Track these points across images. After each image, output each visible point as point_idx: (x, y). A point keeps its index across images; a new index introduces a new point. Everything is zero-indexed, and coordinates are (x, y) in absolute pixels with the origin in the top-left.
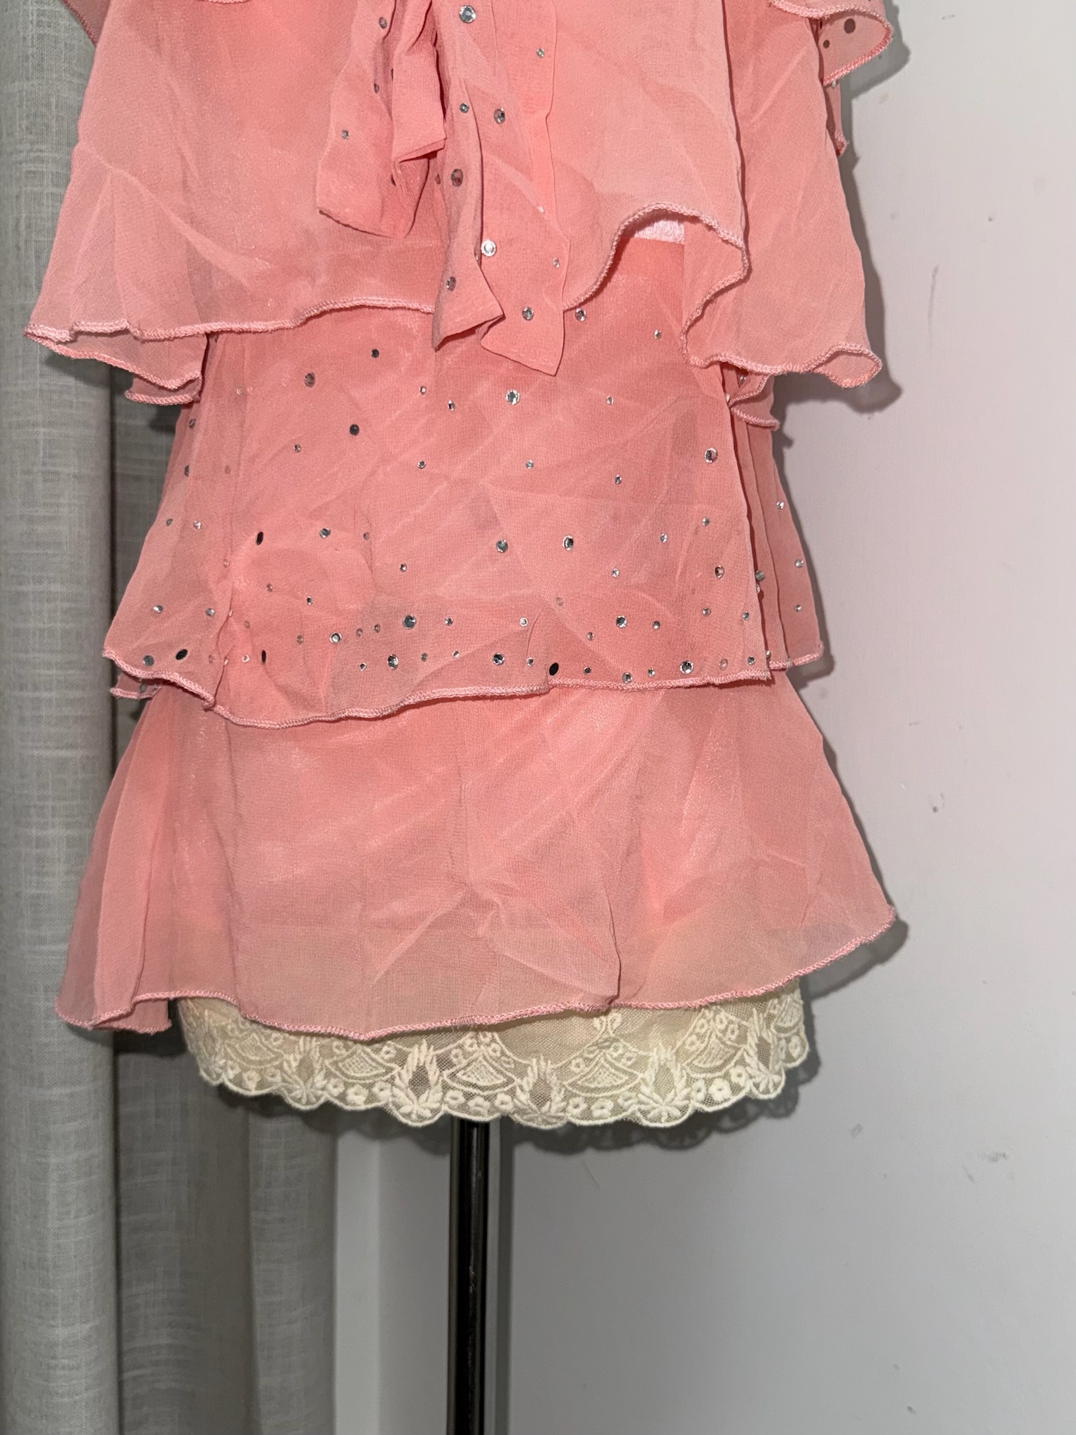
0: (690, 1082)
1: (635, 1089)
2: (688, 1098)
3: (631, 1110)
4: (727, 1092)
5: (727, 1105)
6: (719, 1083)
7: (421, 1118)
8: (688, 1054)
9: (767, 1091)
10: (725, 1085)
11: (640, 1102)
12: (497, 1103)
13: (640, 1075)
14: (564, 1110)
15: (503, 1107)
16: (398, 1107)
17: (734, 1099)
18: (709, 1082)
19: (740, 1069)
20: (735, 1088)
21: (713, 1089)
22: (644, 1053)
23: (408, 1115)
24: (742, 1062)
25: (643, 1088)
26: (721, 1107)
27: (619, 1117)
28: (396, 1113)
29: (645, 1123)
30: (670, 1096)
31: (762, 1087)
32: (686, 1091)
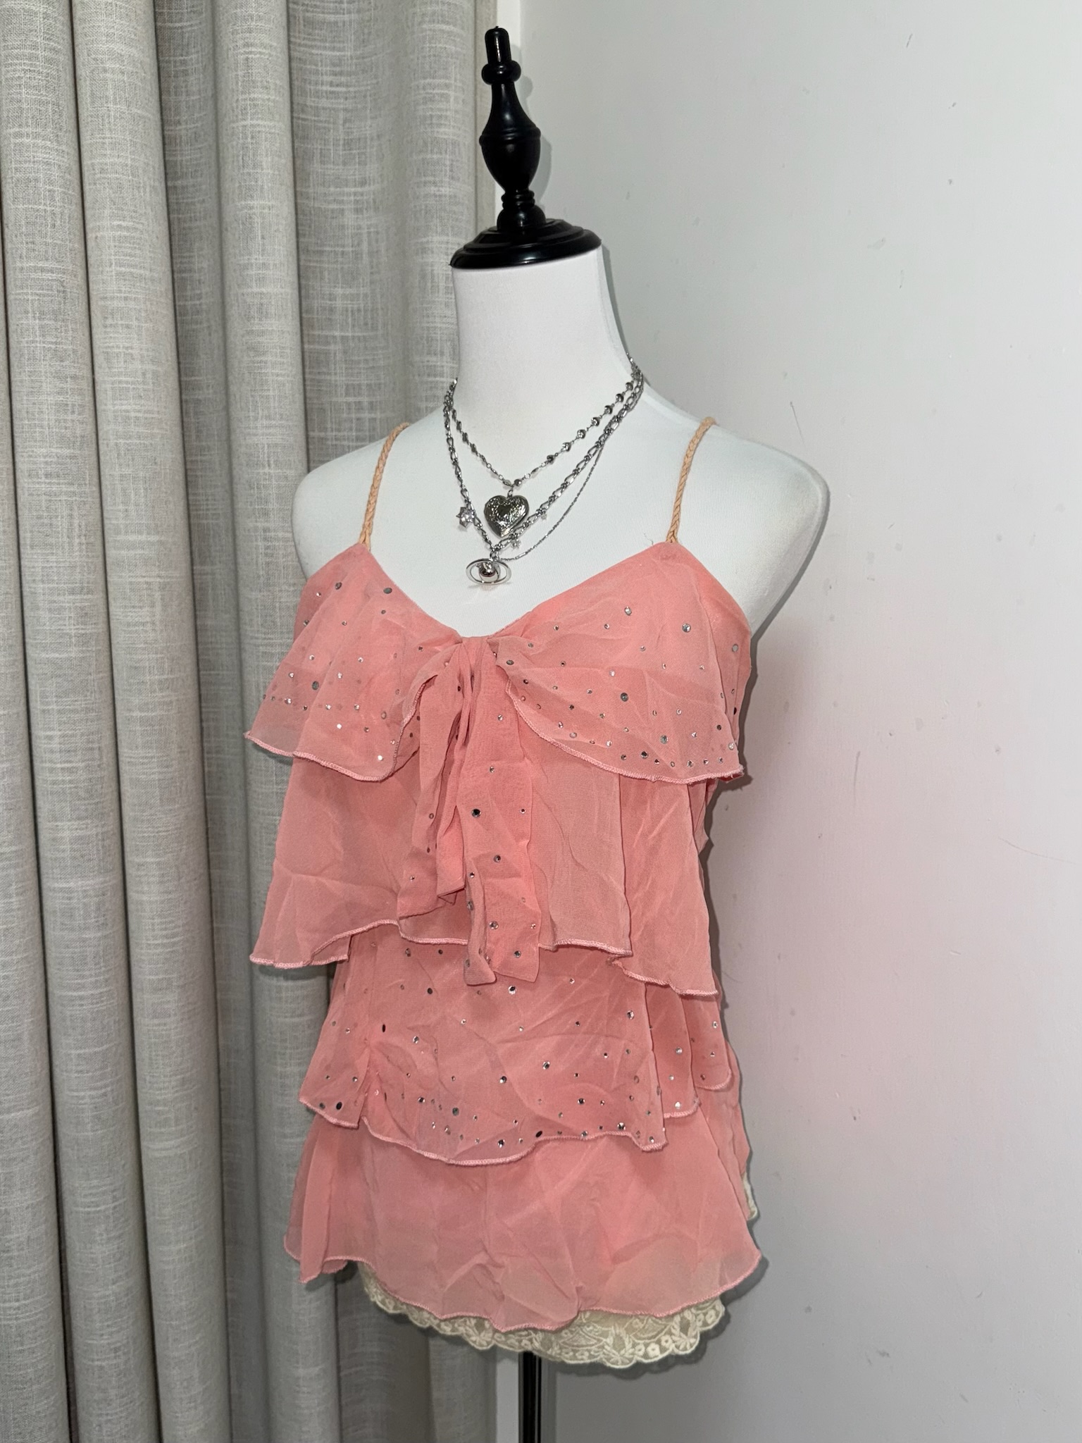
0: (634, 1346)
1: (603, 1347)
2: (633, 1354)
3: (600, 1357)
4: (657, 1351)
5: (656, 1359)
6: (653, 1346)
7: (482, 1345)
8: (634, 1330)
9: (685, 1349)
10: (657, 1347)
11: (604, 1353)
12: (523, 1344)
13: (604, 1340)
14: (560, 1354)
15: (526, 1347)
16: (469, 1336)
17: (661, 1356)
18: (646, 1345)
19: (667, 1337)
20: (663, 1350)
21: (649, 1349)
22: (606, 1329)
23: (475, 1342)
24: (670, 1333)
25: (606, 1347)
26: (653, 1360)
27: (593, 1360)
28: (468, 1339)
29: (608, 1364)
30: (623, 1352)
31: (681, 1347)
32: (631, 1351)
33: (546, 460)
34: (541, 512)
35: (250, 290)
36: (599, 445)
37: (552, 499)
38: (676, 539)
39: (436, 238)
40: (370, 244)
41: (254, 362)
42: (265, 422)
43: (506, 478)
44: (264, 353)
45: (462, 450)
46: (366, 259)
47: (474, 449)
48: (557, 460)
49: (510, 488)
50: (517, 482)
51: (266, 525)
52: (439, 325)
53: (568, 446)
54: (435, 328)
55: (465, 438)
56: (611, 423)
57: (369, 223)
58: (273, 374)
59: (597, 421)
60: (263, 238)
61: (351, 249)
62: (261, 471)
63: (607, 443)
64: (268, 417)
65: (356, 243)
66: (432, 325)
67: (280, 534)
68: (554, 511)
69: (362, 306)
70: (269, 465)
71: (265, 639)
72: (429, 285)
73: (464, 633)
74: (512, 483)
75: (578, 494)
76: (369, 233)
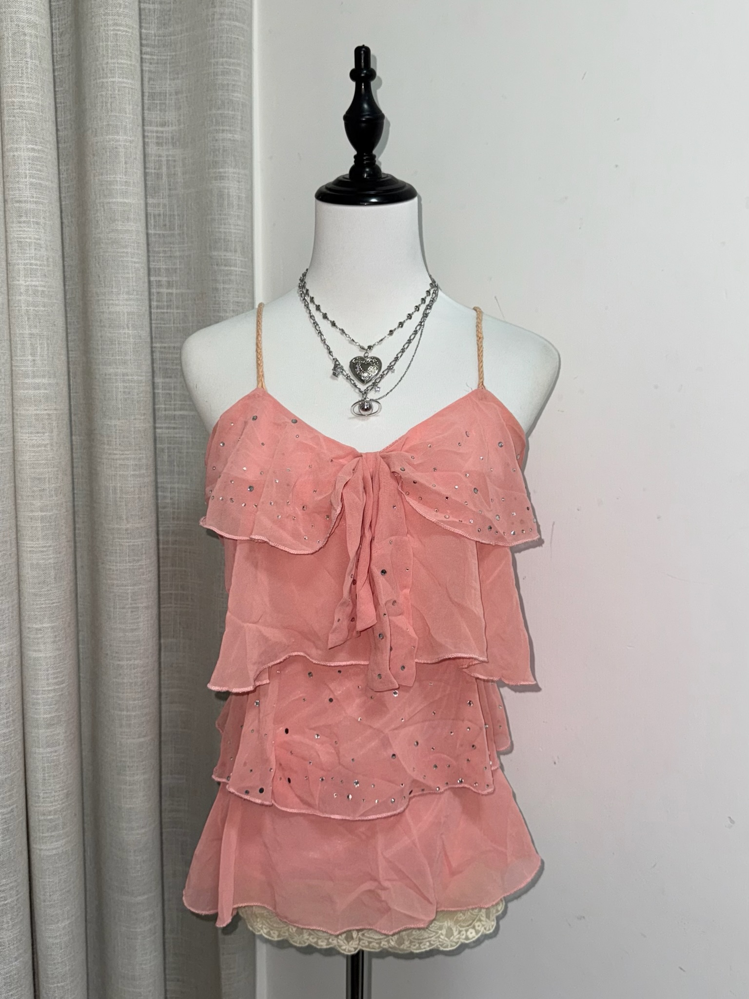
0: (460, 932)
1: (439, 937)
2: (459, 938)
3: (436, 944)
4: (474, 934)
5: (474, 939)
6: (471, 930)
7: (350, 951)
8: (460, 921)
9: (489, 930)
10: (473, 931)
11: (439, 942)
12: (382, 945)
13: (440, 932)
14: (410, 947)
15: (384, 947)
16: (340, 946)
17: (477, 937)
18: (467, 931)
19: (479, 923)
20: (477, 932)
21: (469, 933)
22: (441, 924)
23: (344, 950)
24: (480, 920)
25: (442, 937)
26: (472, 940)
27: (431, 948)
28: (339, 949)
29: (441, 949)
30: (452, 938)
31: (487, 929)
32: (457, 937)
33: (388, 333)
34: (390, 368)
35: (114, 200)
36: (421, 324)
37: (396, 359)
38: (484, 387)
39: (231, 170)
40: (168, 168)
41: (118, 252)
42: (126, 297)
43: (361, 345)
44: (126, 247)
45: (324, 325)
46: (165, 178)
47: (333, 324)
48: (395, 333)
49: (365, 351)
50: (370, 347)
51: (125, 371)
52: (233, 231)
53: (401, 324)
54: (230, 232)
55: (325, 316)
56: (426, 309)
57: (167, 153)
58: (132, 262)
59: (417, 308)
60: (126, 163)
61: (153, 171)
62: (121, 331)
63: (426, 322)
64: (128, 293)
65: (157, 167)
66: (228, 230)
67: (135, 378)
68: (400, 366)
69: (162, 212)
70: (128, 328)
71: (123, 454)
72: (226, 203)
73: (360, 450)
74: (366, 348)
75: (413, 356)
76: (168, 161)
